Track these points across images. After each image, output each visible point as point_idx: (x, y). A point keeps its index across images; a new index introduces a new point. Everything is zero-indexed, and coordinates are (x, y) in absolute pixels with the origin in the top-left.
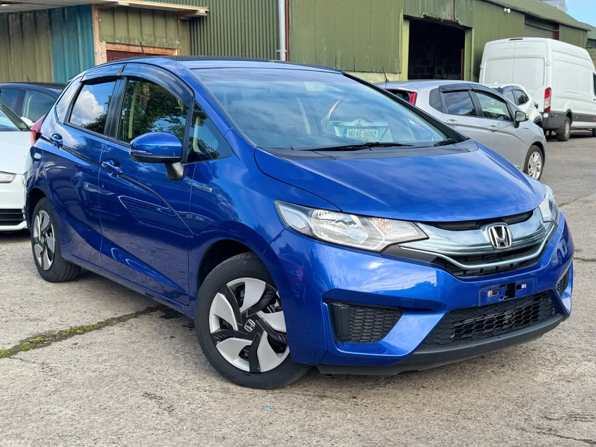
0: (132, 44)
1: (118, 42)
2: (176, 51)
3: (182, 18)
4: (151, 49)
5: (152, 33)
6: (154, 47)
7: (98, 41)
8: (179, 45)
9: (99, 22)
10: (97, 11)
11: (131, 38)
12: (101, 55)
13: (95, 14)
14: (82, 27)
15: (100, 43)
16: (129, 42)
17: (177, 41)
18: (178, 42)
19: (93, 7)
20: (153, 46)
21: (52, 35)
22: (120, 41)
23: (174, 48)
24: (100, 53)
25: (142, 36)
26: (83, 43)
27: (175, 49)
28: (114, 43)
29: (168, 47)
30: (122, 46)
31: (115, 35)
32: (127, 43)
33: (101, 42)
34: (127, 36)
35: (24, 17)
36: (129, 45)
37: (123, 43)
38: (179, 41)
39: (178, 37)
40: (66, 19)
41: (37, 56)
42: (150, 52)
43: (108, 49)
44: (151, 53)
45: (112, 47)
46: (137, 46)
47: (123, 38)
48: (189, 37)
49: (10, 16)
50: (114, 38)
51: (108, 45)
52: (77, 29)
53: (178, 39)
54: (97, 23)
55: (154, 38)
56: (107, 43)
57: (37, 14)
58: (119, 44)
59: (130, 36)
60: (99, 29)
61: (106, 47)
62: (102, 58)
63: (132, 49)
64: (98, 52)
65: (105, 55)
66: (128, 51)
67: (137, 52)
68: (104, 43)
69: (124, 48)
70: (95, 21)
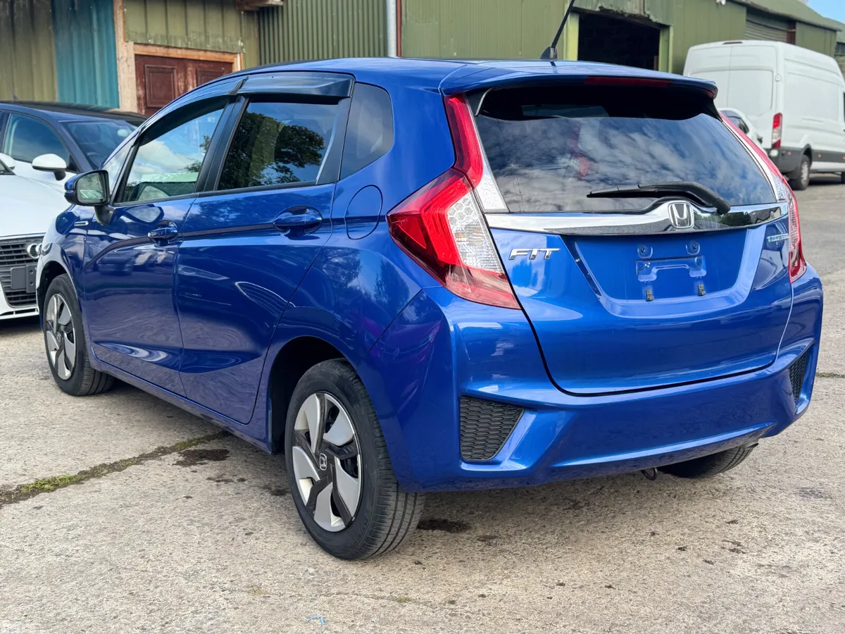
0: (173, 45)
1: (152, 43)
2: (238, 55)
3: (246, 8)
4: (201, 53)
5: (202, 31)
6: (206, 51)
7: (122, 40)
8: (242, 48)
9: (124, 13)
11: (171, 37)
12: (126, 61)
13: (118, 2)
14: (98, 20)
15: (126, 44)
16: (168, 42)
17: (240, 42)
18: (240, 44)
20: (204, 49)
21: (56, 32)
22: (155, 41)
23: (235, 52)
24: (124, 59)
25: (187, 34)
26: (101, 43)
27: (236, 54)
28: (146, 45)
29: (226, 51)
30: (158, 48)
31: (147, 32)
32: (166, 44)
33: (127, 42)
34: (164, 33)
35: (15, 5)
36: (168, 47)
37: (159, 43)
38: (242, 41)
39: (241, 36)
40: (76, 8)
41: (34, 63)
42: (200, 57)
43: (137, 53)
44: (201, 59)
45: (143, 50)
46: (180, 48)
47: (159, 36)
48: (257, 35)
50: (146, 36)
51: (137, 46)
52: (91, 24)
53: (241, 38)
54: (121, 15)
55: (206, 36)
56: (135, 43)
58: (153, 45)
59: (170, 34)
60: (124, 22)
61: (134, 50)
62: (128, 66)
63: (174, 53)
64: (122, 58)
65: (132, 62)
66: (166, 55)
67: (181, 57)
68: (131, 43)
69: (160, 52)
70: (118, 12)
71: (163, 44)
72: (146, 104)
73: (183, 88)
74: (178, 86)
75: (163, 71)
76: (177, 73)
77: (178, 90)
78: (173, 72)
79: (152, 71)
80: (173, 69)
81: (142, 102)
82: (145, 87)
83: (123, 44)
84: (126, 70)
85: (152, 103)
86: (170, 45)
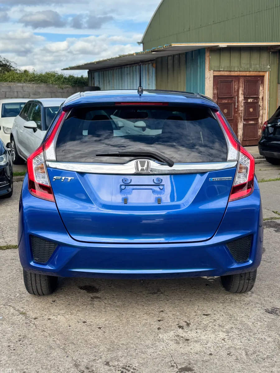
0: (233, 70)
1: (222, 70)
2: (267, 72)
3: (272, 50)
4: (247, 73)
5: (249, 62)
6: (250, 71)
7: (208, 70)
8: (269, 68)
9: (209, 58)
10: (208, 52)
11: (232, 67)
12: (209, 79)
13: (207, 54)
14: (200, 62)
15: (209, 71)
17: (268, 66)
18: (269, 67)
19: (206, 50)
20: (249, 70)
21: (186, 67)
22: (224, 69)
23: (265, 71)
24: (208, 78)
25: (240, 65)
26: (200, 72)
27: (266, 71)
28: (220, 71)
29: (260, 70)
30: (225, 72)
31: (220, 66)
32: (229, 70)
33: (210, 70)
34: (229, 65)
35: (175, 58)
36: (230, 71)
37: (226, 70)
38: (269, 66)
39: (269, 63)
40: (193, 58)
41: (179, 81)
42: (247, 74)
43: (215, 75)
44: (247, 75)
45: (217, 74)
46: (237, 71)
47: (226, 67)
48: (278, 62)
49: (169, 58)
51: (215, 72)
52: (197, 63)
53: (269, 64)
54: (208, 59)
55: (250, 65)
56: (214, 71)
57: (181, 56)
58: (223, 71)
59: (231, 65)
60: (209, 62)
61: (213, 73)
62: (210, 81)
63: (233, 74)
64: (207, 77)
65: (212, 79)
66: (229, 75)
67: (237, 75)
68: (212, 71)
69: (226, 73)
70: (207, 58)
71: (228, 70)
72: (217, 96)
73: (237, 88)
74: (234, 88)
75: (227, 82)
76: (234, 82)
77: (234, 89)
78: (232, 82)
79: (222, 82)
80: (233, 81)
81: (216, 96)
82: (218, 89)
83: (208, 71)
84: (209, 82)
85: (221, 96)
86: (231, 70)
